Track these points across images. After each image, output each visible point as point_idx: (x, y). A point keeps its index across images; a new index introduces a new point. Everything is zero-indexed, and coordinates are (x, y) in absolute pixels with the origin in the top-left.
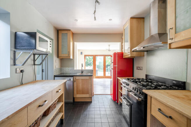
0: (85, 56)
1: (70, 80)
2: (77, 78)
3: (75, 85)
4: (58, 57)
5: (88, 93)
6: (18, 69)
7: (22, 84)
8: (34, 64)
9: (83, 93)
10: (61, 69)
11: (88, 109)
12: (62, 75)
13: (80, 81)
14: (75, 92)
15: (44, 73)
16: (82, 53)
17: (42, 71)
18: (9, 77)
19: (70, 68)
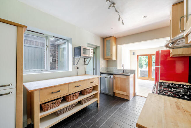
0: (138, 56)
1: (111, 77)
2: (116, 76)
3: (115, 82)
4: (104, 59)
5: (125, 91)
6: (76, 67)
7: (78, 75)
8: (85, 65)
9: (121, 90)
10: (107, 68)
11: (122, 105)
12: (108, 73)
13: (119, 79)
14: (115, 88)
15: (94, 70)
16: (134, 54)
17: (94, 69)
18: (72, 71)
19: (114, 68)
